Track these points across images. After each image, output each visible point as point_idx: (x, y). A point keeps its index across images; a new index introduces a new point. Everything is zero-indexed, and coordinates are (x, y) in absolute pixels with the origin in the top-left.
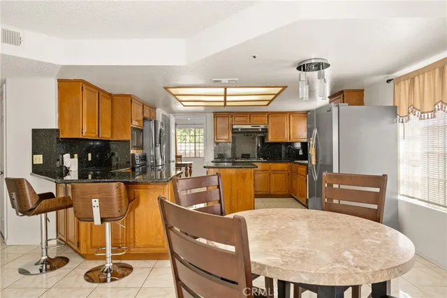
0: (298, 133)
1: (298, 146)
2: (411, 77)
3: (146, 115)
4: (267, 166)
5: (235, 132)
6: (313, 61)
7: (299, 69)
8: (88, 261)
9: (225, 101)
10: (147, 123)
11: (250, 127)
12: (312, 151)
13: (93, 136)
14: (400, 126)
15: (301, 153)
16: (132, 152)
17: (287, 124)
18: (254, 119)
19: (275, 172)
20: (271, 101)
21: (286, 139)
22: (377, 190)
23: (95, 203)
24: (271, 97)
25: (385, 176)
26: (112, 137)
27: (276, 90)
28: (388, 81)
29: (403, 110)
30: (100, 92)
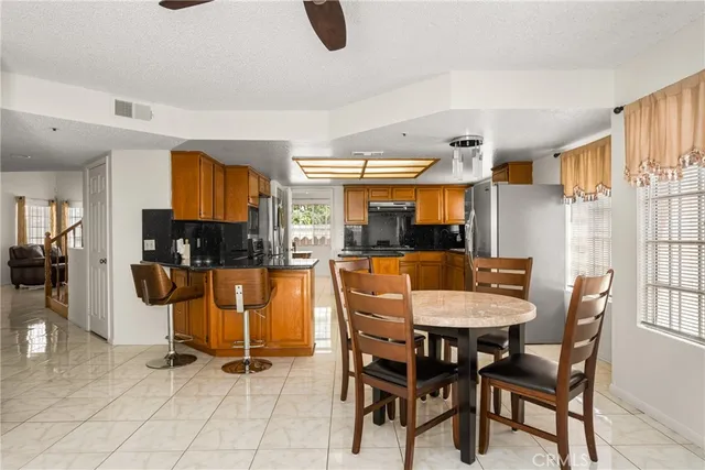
0: (454, 212)
1: (456, 229)
2: (577, 153)
3: (262, 191)
4: (414, 255)
5: (372, 211)
6: (468, 138)
7: (452, 145)
8: (217, 358)
9: (363, 173)
10: (263, 200)
11: (392, 204)
12: (469, 237)
13: (209, 218)
14: (568, 207)
15: (459, 239)
16: (249, 236)
17: (440, 199)
18: (398, 194)
19: (424, 263)
20: (419, 173)
21: (440, 219)
22: (523, 272)
23: (239, 289)
24: (420, 170)
25: (530, 259)
26: (225, 218)
27: (428, 163)
28: (556, 155)
29: (569, 190)
30: (214, 163)
